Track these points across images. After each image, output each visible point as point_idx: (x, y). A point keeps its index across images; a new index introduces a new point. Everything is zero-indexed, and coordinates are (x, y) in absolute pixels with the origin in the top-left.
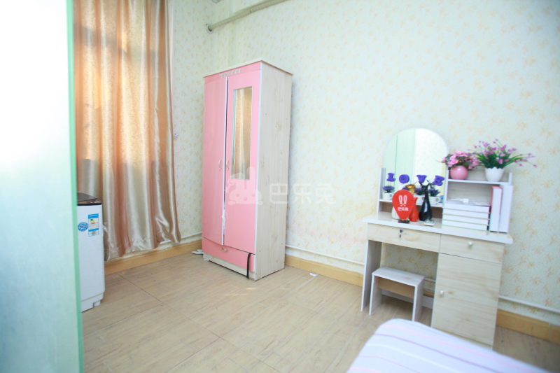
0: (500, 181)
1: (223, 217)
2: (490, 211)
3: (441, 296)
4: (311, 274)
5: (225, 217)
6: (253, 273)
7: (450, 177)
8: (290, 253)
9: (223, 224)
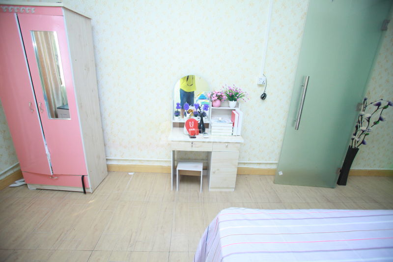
0: (235, 107)
1: (47, 152)
2: (233, 125)
3: (214, 173)
4: (130, 174)
5: (49, 151)
6: (88, 188)
7: (212, 106)
8: (110, 163)
9: (49, 158)
